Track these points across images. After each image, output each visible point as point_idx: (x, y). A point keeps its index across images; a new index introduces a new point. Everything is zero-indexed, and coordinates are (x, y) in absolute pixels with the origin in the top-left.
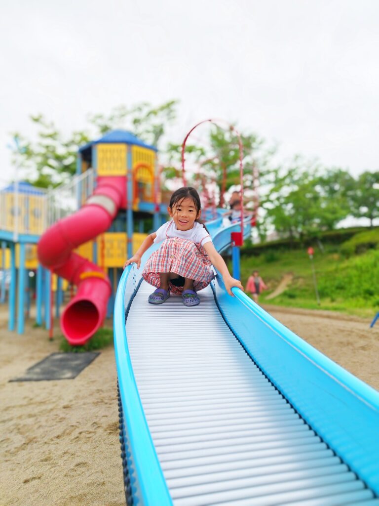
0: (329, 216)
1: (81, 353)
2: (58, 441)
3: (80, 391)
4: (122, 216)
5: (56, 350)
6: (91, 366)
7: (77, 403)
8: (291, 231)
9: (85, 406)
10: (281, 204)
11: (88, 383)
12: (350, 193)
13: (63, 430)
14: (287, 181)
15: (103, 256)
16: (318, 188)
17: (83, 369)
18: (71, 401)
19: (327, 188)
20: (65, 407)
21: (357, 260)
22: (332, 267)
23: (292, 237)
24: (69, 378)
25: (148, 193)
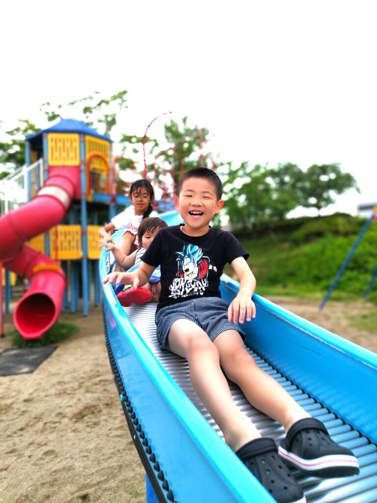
0: (280, 207)
1: (37, 347)
2: (21, 433)
3: (40, 384)
4: (76, 207)
5: (10, 346)
6: (49, 360)
7: (38, 396)
8: (244, 222)
9: (47, 398)
10: (234, 196)
11: (48, 376)
12: (299, 185)
13: (26, 423)
14: (241, 173)
15: (56, 249)
16: (269, 180)
17: (40, 363)
18: (31, 394)
19: (277, 180)
20: (25, 401)
21: (307, 249)
22: (283, 256)
23: (245, 228)
24: (27, 373)
25: (102, 185)
